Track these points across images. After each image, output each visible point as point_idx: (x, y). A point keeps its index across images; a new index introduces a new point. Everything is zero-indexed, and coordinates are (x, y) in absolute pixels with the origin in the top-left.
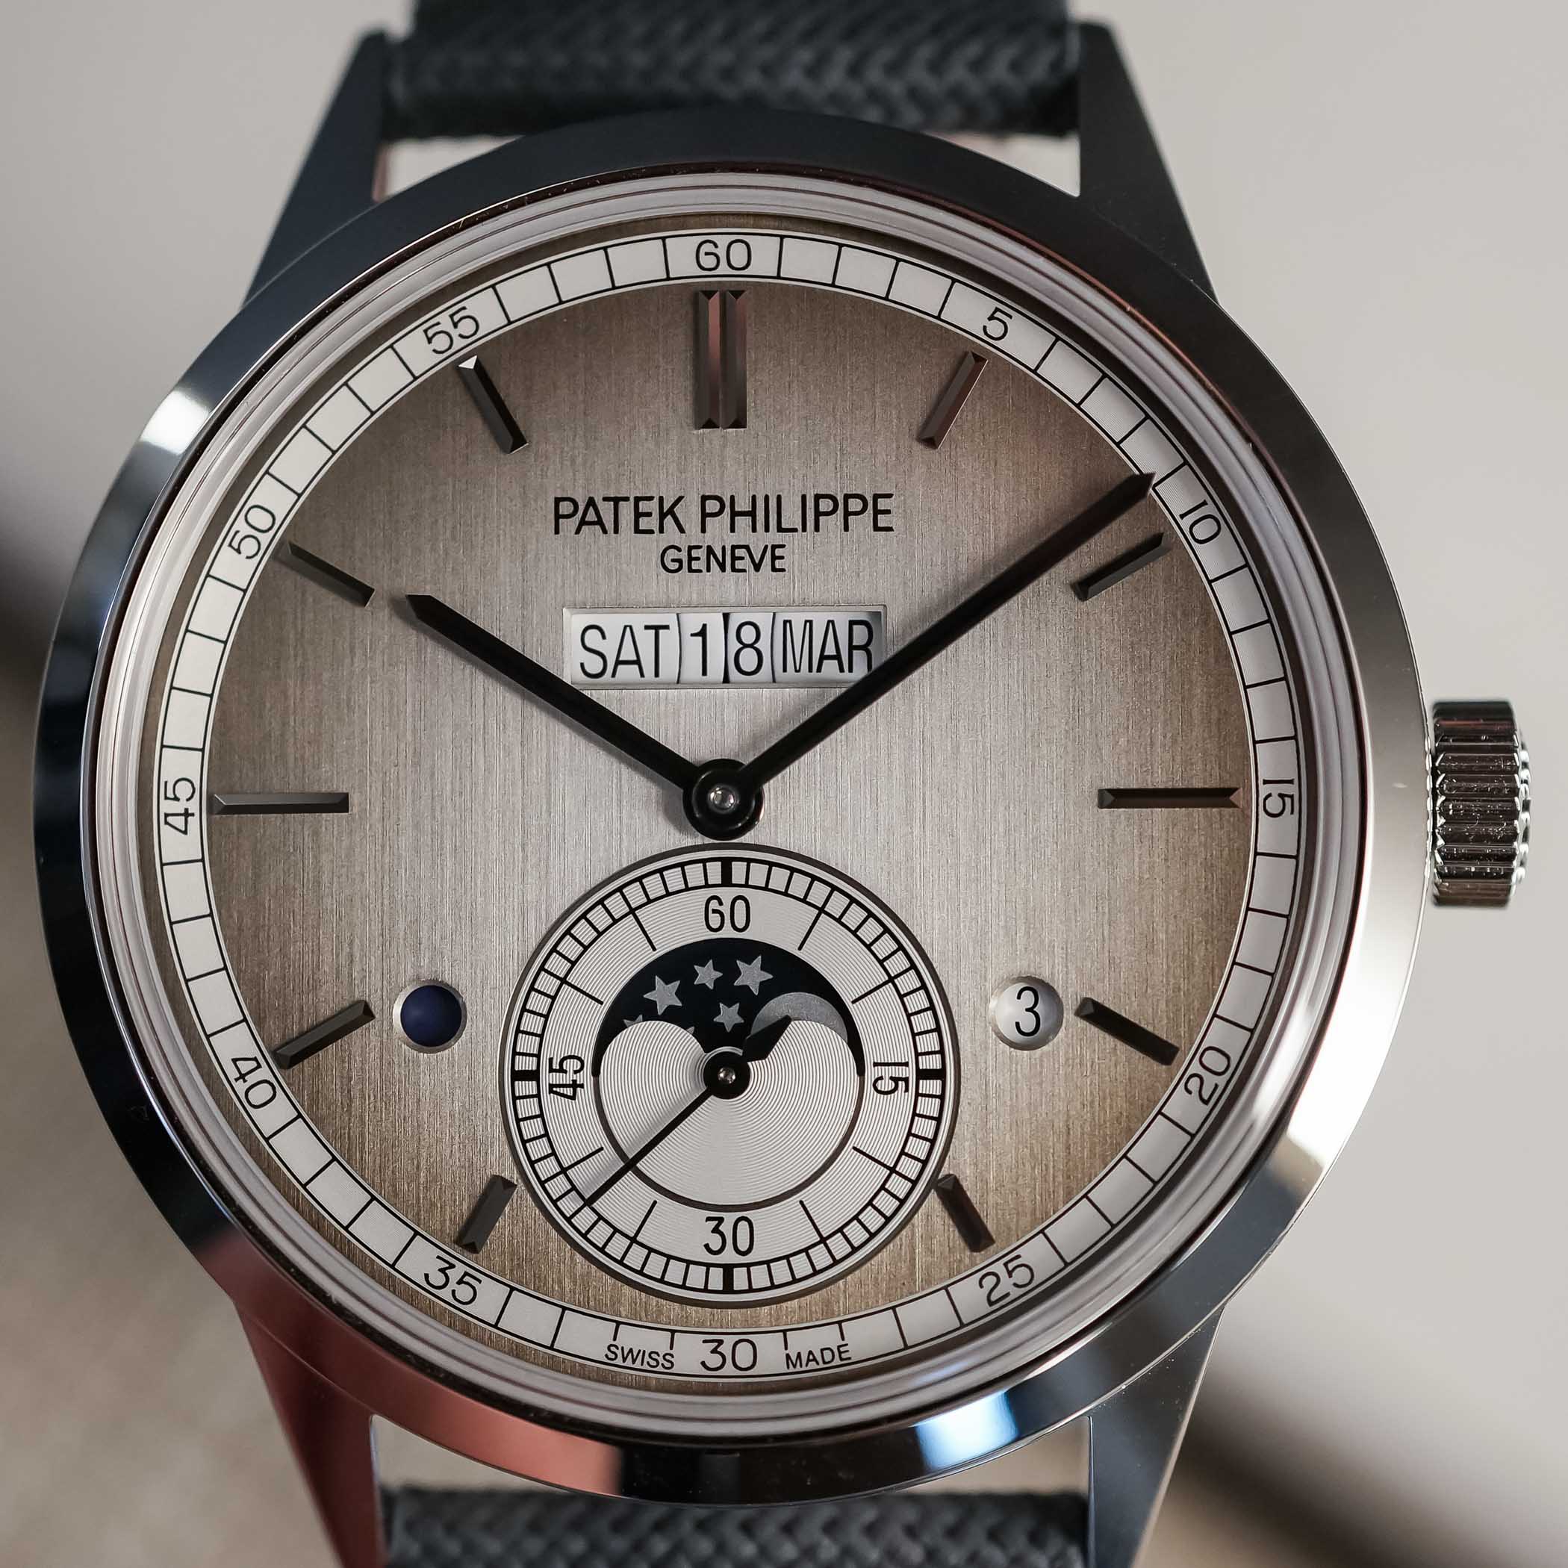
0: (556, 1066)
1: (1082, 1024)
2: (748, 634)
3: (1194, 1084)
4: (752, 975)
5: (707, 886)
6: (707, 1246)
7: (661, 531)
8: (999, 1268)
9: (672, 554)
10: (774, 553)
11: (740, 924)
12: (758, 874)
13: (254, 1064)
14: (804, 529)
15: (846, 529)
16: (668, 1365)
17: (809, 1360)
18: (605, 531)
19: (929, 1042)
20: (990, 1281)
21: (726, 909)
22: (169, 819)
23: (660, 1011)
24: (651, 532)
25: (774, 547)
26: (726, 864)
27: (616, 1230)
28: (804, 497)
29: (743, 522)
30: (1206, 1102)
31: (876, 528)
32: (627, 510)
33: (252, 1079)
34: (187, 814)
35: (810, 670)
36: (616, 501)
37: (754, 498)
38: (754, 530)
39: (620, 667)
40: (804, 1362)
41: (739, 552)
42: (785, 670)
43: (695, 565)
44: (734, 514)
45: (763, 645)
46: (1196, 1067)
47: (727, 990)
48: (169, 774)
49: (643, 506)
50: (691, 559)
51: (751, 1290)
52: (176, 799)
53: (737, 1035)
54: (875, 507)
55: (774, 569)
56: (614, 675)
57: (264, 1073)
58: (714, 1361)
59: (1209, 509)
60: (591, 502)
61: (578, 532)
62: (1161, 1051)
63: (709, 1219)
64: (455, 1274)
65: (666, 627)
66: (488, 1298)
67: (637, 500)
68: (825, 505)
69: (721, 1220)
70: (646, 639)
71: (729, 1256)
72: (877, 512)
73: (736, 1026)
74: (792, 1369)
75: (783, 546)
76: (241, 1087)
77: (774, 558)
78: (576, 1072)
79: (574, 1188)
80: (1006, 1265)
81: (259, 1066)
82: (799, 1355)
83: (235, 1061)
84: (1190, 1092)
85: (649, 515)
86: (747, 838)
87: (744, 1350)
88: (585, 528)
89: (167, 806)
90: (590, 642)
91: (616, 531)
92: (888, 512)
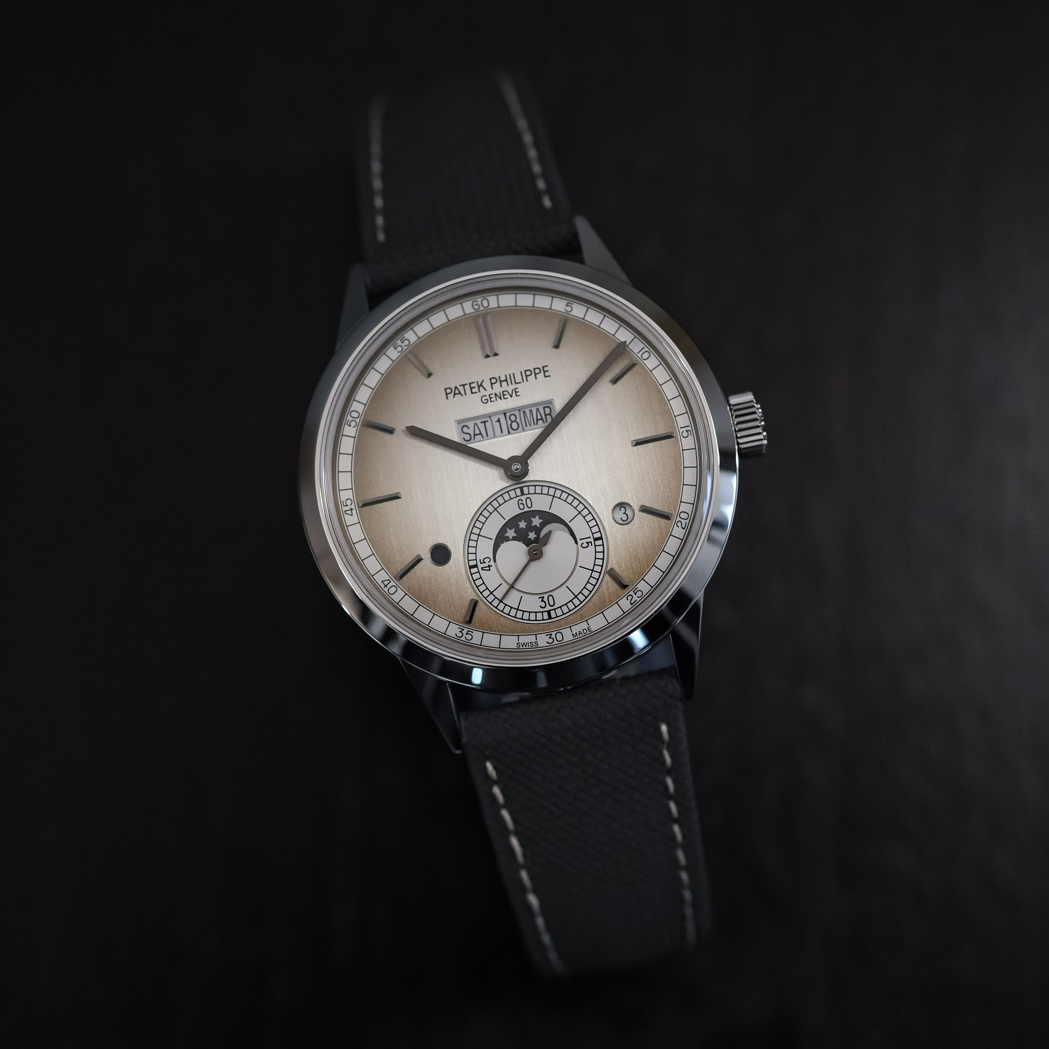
0: (482, 562)
1: (641, 513)
2: (513, 418)
3: (679, 524)
4: (536, 521)
5: (517, 496)
6: (541, 606)
7: (479, 391)
8: (631, 593)
9: (484, 398)
10: (515, 391)
11: (530, 506)
12: (532, 490)
13: (388, 581)
14: (523, 382)
15: (536, 378)
16: (537, 645)
17: (579, 634)
18: (462, 395)
19: (595, 529)
20: (630, 598)
21: (524, 502)
22: (346, 512)
23: (511, 538)
24: (476, 393)
25: (515, 389)
26: (521, 488)
27: (512, 608)
28: (521, 372)
29: (504, 384)
30: (684, 529)
31: (545, 377)
32: (467, 387)
33: (389, 586)
34: (351, 510)
35: (534, 424)
36: (464, 385)
37: (506, 376)
38: (508, 385)
39: (476, 437)
40: (578, 635)
41: (505, 393)
42: (526, 426)
43: (492, 400)
44: (501, 382)
45: (518, 420)
46: (679, 519)
47: (530, 528)
48: (343, 499)
49: (472, 385)
50: (490, 398)
51: (557, 617)
52: (347, 505)
53: (537, 540)
54: (544, 370)
55: (517, 396)
56: (474, 439)
57: (392, 583)
58: (550, 641)
59: (646, 349)
60: (456, 388)
61: (454, 397)
62: (666, 517)
63: (539, 598)
64: (465, 632)
65: (487, 421)
66: (477, 637)
67: (470, 384)
68: (528, 373)
69: (543, 597)
70: (482, 426)
71: (548, 608)
72: (544, 372)
73: (535, 538)
74: (575, 638)
75: (518, 388)
76: (386, 589)
77: (516, 392)
78: (489, 562)
79: (496, 598)
80: (634, 592)
81: (390, 582)
82: (576, 633)
83: (382, 582)
84: (678, 527)
85: (474, 387)
86: (526, 479)
87: (559, 635)
88: (456, 396)
89: (345, 508)
90: (464, 431)
91: (466, 394)
92: (548, 371)
